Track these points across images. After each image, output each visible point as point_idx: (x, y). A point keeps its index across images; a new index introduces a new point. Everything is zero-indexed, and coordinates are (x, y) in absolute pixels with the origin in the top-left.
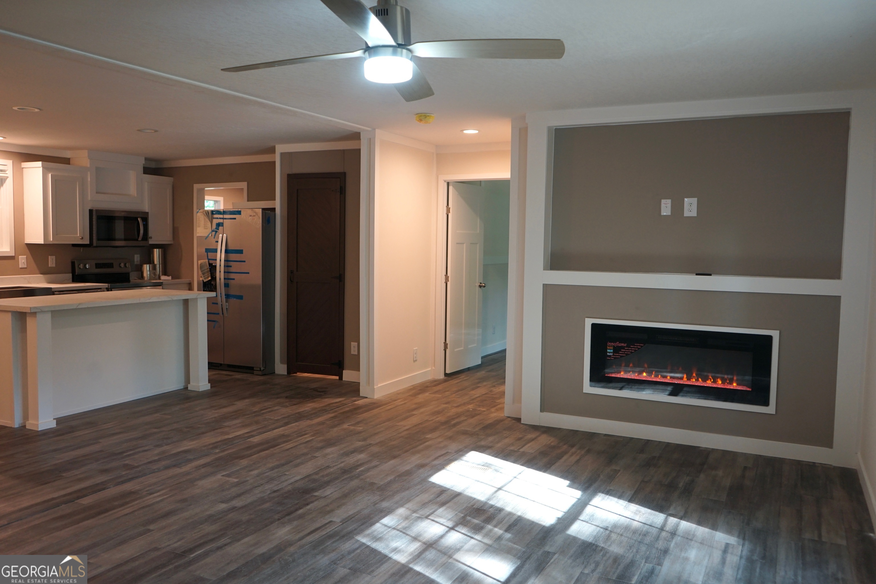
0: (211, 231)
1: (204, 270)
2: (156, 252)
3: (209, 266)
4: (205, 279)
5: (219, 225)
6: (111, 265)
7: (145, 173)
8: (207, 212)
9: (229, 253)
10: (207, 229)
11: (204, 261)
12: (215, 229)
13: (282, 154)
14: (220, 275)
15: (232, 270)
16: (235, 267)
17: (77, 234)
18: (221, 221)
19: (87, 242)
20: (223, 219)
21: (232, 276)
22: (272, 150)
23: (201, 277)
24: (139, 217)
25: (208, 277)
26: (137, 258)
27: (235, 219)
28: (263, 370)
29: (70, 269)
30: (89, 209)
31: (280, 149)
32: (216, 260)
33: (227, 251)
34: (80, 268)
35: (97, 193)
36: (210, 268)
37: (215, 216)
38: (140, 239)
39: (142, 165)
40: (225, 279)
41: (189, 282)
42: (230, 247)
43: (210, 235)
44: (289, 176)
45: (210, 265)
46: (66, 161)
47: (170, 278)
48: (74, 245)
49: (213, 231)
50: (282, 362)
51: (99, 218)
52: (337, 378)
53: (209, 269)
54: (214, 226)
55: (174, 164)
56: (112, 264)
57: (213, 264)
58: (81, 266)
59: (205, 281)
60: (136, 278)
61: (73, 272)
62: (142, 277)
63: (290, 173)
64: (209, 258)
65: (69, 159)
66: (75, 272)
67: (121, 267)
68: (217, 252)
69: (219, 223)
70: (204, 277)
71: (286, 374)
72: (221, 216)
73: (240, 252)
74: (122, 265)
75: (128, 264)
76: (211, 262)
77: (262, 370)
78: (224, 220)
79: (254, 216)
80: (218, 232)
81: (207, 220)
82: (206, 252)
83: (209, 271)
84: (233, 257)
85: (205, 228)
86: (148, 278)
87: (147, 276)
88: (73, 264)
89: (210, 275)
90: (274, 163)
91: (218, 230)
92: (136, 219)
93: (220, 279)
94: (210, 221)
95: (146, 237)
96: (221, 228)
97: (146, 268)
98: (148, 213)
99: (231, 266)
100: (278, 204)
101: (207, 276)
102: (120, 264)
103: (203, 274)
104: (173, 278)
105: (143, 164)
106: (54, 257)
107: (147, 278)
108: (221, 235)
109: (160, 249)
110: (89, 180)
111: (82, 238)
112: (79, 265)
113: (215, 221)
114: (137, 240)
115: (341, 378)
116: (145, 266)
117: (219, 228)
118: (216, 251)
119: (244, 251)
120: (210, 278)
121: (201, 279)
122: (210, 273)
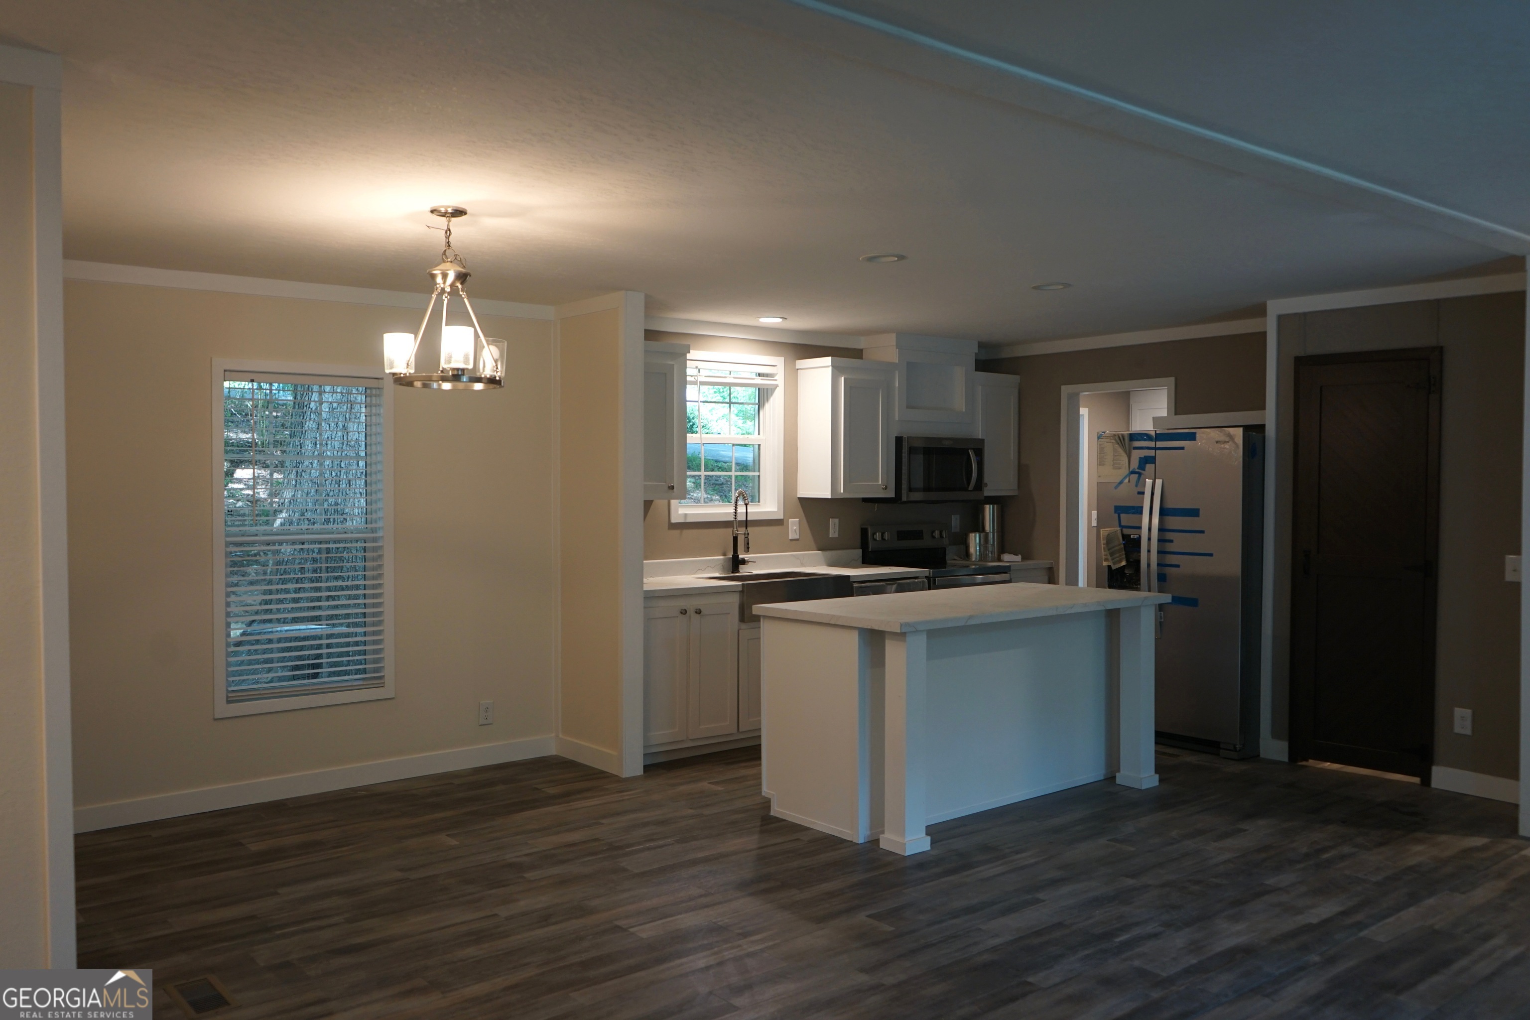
0: (1125, 471)
1: (1113, 547)
2: (989, 511)
3: (1123, 540)
4: (1114, 564)
5: (1146, 461)
6: (918, 535)
7: (978, 369)
8: (1121, 437)
9: (1168, 515)
10: (1120, 468)
11: (1116, 529)
12: (1138, 469)
13: (1280, 318)
14: (1149, 555)
15: (1170, 547)
16: (1179, 543)
17: (878, 481)
18: (1151, 453)
19: (891, 494)
20: (1156, 449)
21: (1172, 559)
22: (1260, 311)
23: (1106, 560)
24: (971, 449)
25: (1120, 561)
26: (955, 522)
27: (1182, 448)
28: (1240, 750)
29: (858, 540)
30: (896, 436)
31: (1276, 307)
32: (1140, 528)
33: (1163, 512)
34: (875, 540)
35: (908, 407)
36: (1124, 544)
37: (1137, 444)
38: (971, 487)
39: (974, 355)
40: (1158, 565)
41: (1049, 566)
42: (1170, 505)
43: (1127, 480)
44: (1300, 362)
45: (1125, 537)
46: (857, 354)
47: (1018, 558)
48: (865, 500)
49: (1133, 472)
50: (1275, 735)
51: (912, 450)
52: (1416, 780)
53: (1122, 546)
54: (1135, 464)
55: (1021, 351)
56: (921, 532)
57: (1132, 536)
58: (878, 536)
59: (1114, 567)
60: (956, 557)
61: (864, 546)
62: (967, 555)
63: (1302, 354)
64: (1123, 524)
65: (861, 350)
66: (868, 548)
67: (934, 537)
68: (1141, 513)
69: (1145, 456)
70: (1112, 560)
71: (1286, 760)
72: (1152, 444)
73: (1194, 513)
74: (937, 534)
75: (945, 532)
76: (1127, 531)
77: (1238, 749)
78: (1157, 451)
79: (1225, 442)
80: (1143, 474)
81: (1121, 451)
82: (1115, 512)
83: (1124, 550)
84: (1174, 522)
85: (1116, 466)
86: (978, 557)
87: (976, 553)
88: (864, 532)
89: (1124, 556)
90: (1263, 335)
91: (1144, 470)
92: (965, 452)
93: (1149, 565)
94: (1126, 454)
95: (980, 485)
96: (1149, 467)
97: (974, 539)
98: (982, 441)
99: (1171, 541)
100: (1269, 417)
101: (1118, 559)
102: (933, 532)
103: (1112, 554)
104: (1023, 559)
105: (976, 353)
106: (837, 521)
107: (976, 558)
108: (1149, 482)
109: (995, 506)
110: (897, 385)
111: (886, 488)
112: (874, 534)
113: (1137, 455)
114: (966, 490)
115: (1426, 780)
116: (972, 535)
117: (1145, 467)
118: (1139, 510)
119: (1201, 513)
120: (1124, 563)
121: (1105, 564)
122: (1124, 552)
